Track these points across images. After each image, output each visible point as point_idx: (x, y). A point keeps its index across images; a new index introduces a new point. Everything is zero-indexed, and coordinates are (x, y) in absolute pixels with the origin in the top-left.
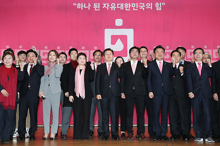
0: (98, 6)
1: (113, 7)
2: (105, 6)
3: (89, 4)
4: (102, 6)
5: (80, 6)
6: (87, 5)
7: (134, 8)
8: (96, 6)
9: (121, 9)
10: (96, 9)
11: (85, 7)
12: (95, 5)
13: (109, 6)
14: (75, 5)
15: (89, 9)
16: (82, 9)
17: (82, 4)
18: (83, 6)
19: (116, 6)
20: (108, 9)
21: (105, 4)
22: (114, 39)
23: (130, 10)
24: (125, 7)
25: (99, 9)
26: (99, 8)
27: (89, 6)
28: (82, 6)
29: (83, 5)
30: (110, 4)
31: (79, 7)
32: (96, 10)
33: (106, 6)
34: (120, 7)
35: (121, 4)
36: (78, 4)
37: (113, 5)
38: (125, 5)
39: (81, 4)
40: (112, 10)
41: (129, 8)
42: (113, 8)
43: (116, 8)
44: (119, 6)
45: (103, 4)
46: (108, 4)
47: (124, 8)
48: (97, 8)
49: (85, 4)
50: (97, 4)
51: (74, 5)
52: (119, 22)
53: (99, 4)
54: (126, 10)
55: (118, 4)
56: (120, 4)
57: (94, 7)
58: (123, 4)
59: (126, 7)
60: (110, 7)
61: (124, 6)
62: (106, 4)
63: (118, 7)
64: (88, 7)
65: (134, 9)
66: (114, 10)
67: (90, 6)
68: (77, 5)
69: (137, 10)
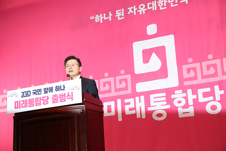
0: (122, 13)
1: (142, 10)
2: (131, 11)
3: (110, 13)
4: (126, 11)
5: (99, 18)
6: (107, 15)
7: (172, 4)
8: (120, 14)
9: (153, 9)
10: (119, 17)
11: (105, 18)
12: (118, 12)
13: (136, 9)
14: (93, 18)
15: (110, 20)
16: (101, 22)
17: (101, 15)
18: (103, 18)
19: (146, 7)
20: (135, 14)
21: (130, 9)
22: (147, 55)
23: (166, 8)
24: (159, 5)
25: (123, 17)
26: (123, 15)
27: (110, 15)
28: (101, 18)
29: (103, 16)
30: (137, 7)
31: (97, 20)
32: (119, 19)
33: (133, 10)
34: (151, 8)
35: (153, 2)
36: (96, 16)
37: (142, 7)
38: (158, 2)
39: (99, 15)
40: (141, 13)
41: (165, 5)
42: (142, 12)
43: (146, 9)
44: (151, 6)
45: (128, 9)
46: (135, 7)
47: (158, 7)
48: (121, 17)
49: (104, 14)
50: (120, 10)
51: (91, 19)
52: (152, 29)
53: (123, 9)
54: (161, 8)
55: (148, 4)
56: (151, 3)
57: (116, 16)
58: (155, 1)
59: (161, 4)
60: (138, 11)
61: (157, 4)
62: (132, 8)
63: (149, 8)
64: (108, 18)
65: (172, 6)
66: (144, 13)
67: (112, 15)
68: (95, 18)
69: (177, 5)
